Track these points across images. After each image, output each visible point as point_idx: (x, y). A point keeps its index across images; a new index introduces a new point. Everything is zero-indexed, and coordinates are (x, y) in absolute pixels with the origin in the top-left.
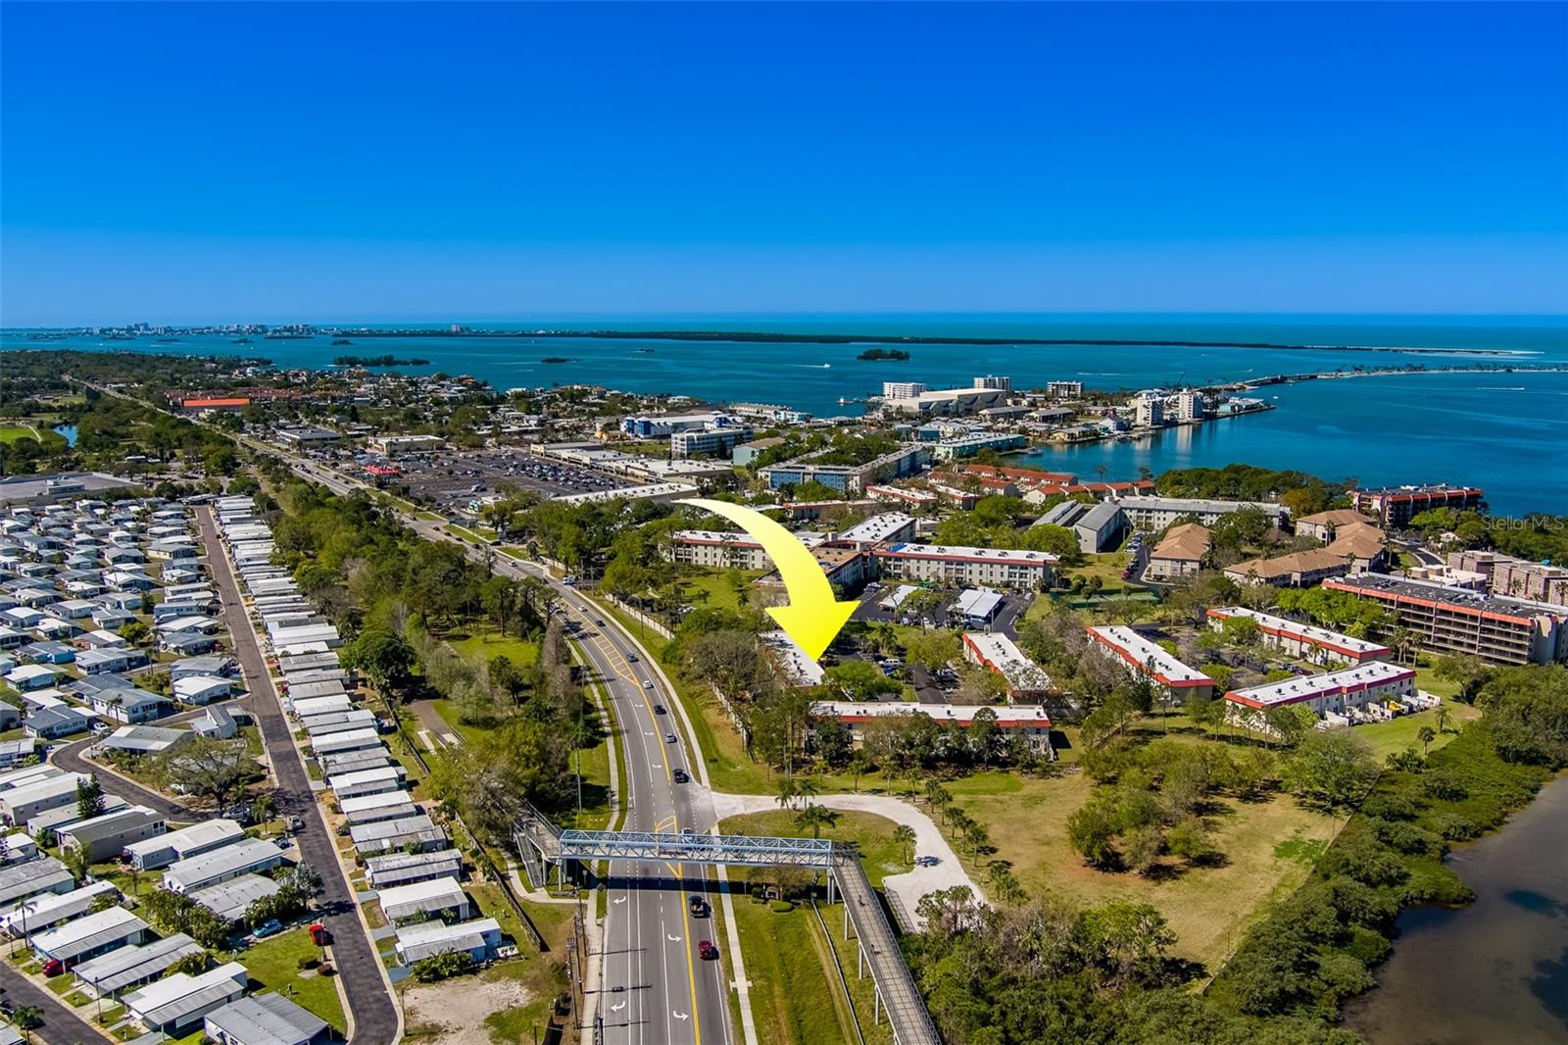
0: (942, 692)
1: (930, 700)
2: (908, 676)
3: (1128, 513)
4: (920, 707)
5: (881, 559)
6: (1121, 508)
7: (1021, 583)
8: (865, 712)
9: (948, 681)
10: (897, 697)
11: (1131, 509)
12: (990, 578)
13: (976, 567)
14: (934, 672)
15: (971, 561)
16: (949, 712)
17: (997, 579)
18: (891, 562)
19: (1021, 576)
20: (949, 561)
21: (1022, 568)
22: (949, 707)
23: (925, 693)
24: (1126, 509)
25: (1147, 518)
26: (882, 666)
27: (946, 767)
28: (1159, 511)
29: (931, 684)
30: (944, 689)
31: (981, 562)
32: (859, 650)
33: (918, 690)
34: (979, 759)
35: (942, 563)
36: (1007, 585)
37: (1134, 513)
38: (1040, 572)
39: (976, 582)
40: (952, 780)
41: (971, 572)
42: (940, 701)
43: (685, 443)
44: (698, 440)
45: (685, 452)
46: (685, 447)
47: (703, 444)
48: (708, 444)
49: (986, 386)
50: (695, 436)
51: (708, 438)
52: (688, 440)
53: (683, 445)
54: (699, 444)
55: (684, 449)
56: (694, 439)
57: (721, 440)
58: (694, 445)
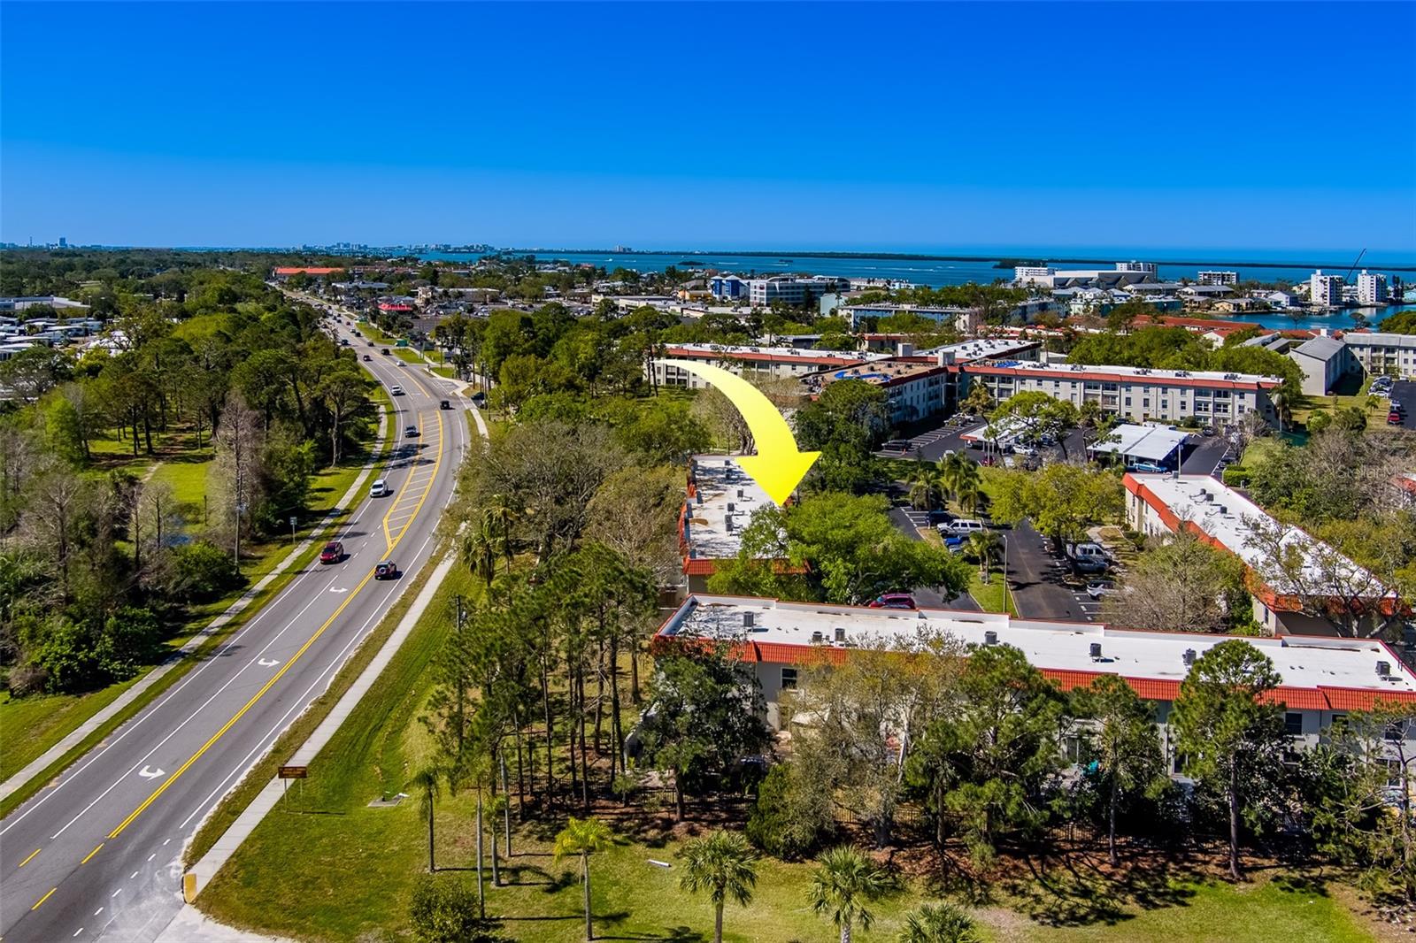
0: (1077, 596)
1: (1049, 613)
2: (994, 553)
3: (1357, 352)
4: (1010, 632)
5: (978, 379)
6: (1347, 346)
7: (1216, 420)
8: (840, 634)
9: (1094, 571)
10: (950, 597)
11: (1362, 347)
12: (1162, 412)
13: (1137, 393)
14: (1059, 550)
15: (1129, 383)
16: (1096, 650)
17: (1175, 414)
18: (995, 385)
19: (1217, 407)
20: (1090, 383)
21: (1218, 394)
22: (1097, 634)
23: (1036, 595)
24: (1354, 346)
25: (1387, 360)
26: (945, 534)
27: (1088, 846)
28: (1406, 349)
29: (1050, 576)
30: (1082, 588)
31: (1147, 385)
32: (905, 504)
33: (1019, 586)
34: (1208, 825)
35: (1080, 386)
36: (1193, 423)
37: (1367, 353)
38: (1250, 401)
39: (1138, 417)
40: (1113, 917)
41: (1128, 401)
42: (1070, 615)
43: (765, 291)
44: (780, 288)
45: (765, 302)
46: (765, 297)
47: (787, 293)
48: (793, 293)
49: (1129, 269)
50: (777, 284)
51: (793, 288)
52: (768, 288)
53: (762, 294)
54: (781, 294)
55: (763, 299)
56: (775, 288)
57: (808, 291)
58: (776, 293)
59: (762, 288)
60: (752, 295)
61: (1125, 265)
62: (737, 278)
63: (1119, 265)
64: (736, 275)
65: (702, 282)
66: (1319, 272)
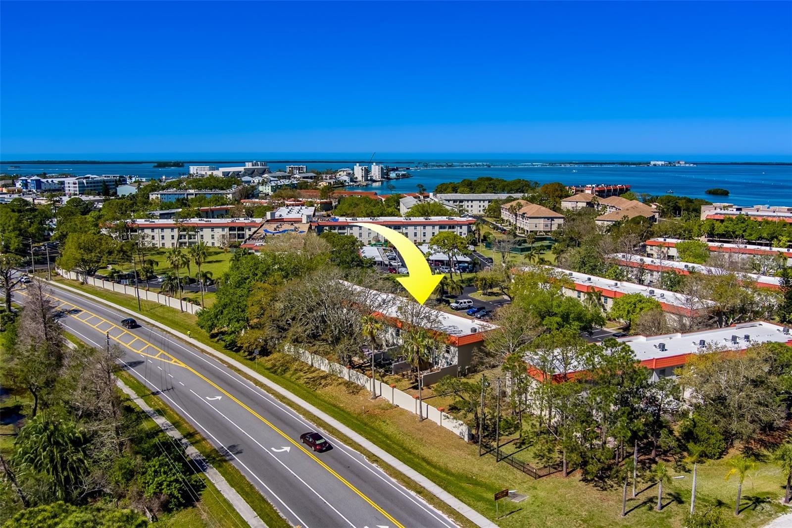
17: (430, 238)
43: (77, 185)
44: (87, 183)
45: (78, 193)
46: (78, 189)
47: (91, 186)
48: (94, 186)
49: (253, 165)
50: (85, 181)
51: (94, 183)
52: (79, 183)
53: (76, 187)
54: (88, 187)
55: (76, 191)
56: (83, 183)
57: (105, 184)
58: (84, 187)
59: (75, 184)
60: (67, 189)
61: (250, 164)
62: (39, 178)
63: (247, 163)
64: (38, 176)
65: (11, 181)
66: (358, 164)
